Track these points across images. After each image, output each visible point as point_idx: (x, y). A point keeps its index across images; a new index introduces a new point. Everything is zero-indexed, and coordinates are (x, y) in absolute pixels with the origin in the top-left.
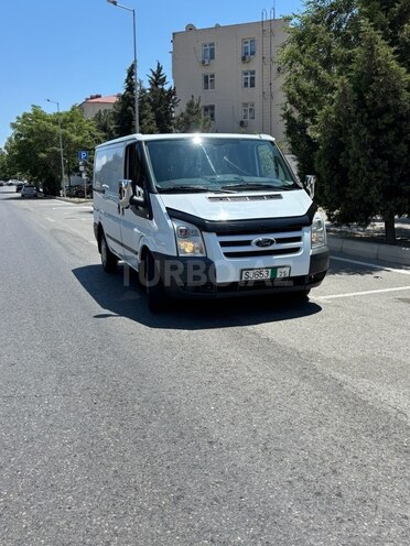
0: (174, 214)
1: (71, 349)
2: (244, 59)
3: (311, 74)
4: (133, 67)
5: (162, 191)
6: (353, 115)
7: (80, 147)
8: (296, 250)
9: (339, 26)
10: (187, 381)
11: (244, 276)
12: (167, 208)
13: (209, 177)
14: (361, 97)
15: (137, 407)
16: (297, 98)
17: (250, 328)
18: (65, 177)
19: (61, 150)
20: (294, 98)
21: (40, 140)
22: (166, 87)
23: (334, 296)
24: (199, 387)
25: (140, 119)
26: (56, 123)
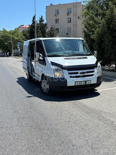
0: (53, 64)
1: (21, 109)
2: (68, 14)
3: (92, 19)
4: (35, 16)
5: (49, 56)
6: (106, 32)
7: (18, 41)
8: (93, 75)
9: (100, 4)
10: (61, 121)
11: (76, 84)
12: (51, 62)
13: (63, 52)
14: (109, 26)
15: (45, 131)
16: (88, 26)
17: (78, 101)
18: (13, 50)
19: (12, 42)
20: (87, 26)
21: (5, 39)
22: (44, 23)
23: (103, 90)
24: (65, 123)
25: (37, 32)
26: (10, 34)
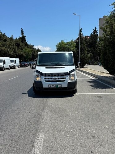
8: (64, 81)
11: (49, 86)
12: (36, 70)
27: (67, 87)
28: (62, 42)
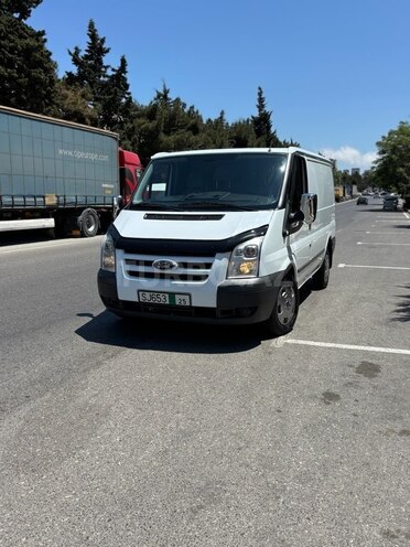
11: (141, 297)
27: (215, 306)
28: (401, 129)
